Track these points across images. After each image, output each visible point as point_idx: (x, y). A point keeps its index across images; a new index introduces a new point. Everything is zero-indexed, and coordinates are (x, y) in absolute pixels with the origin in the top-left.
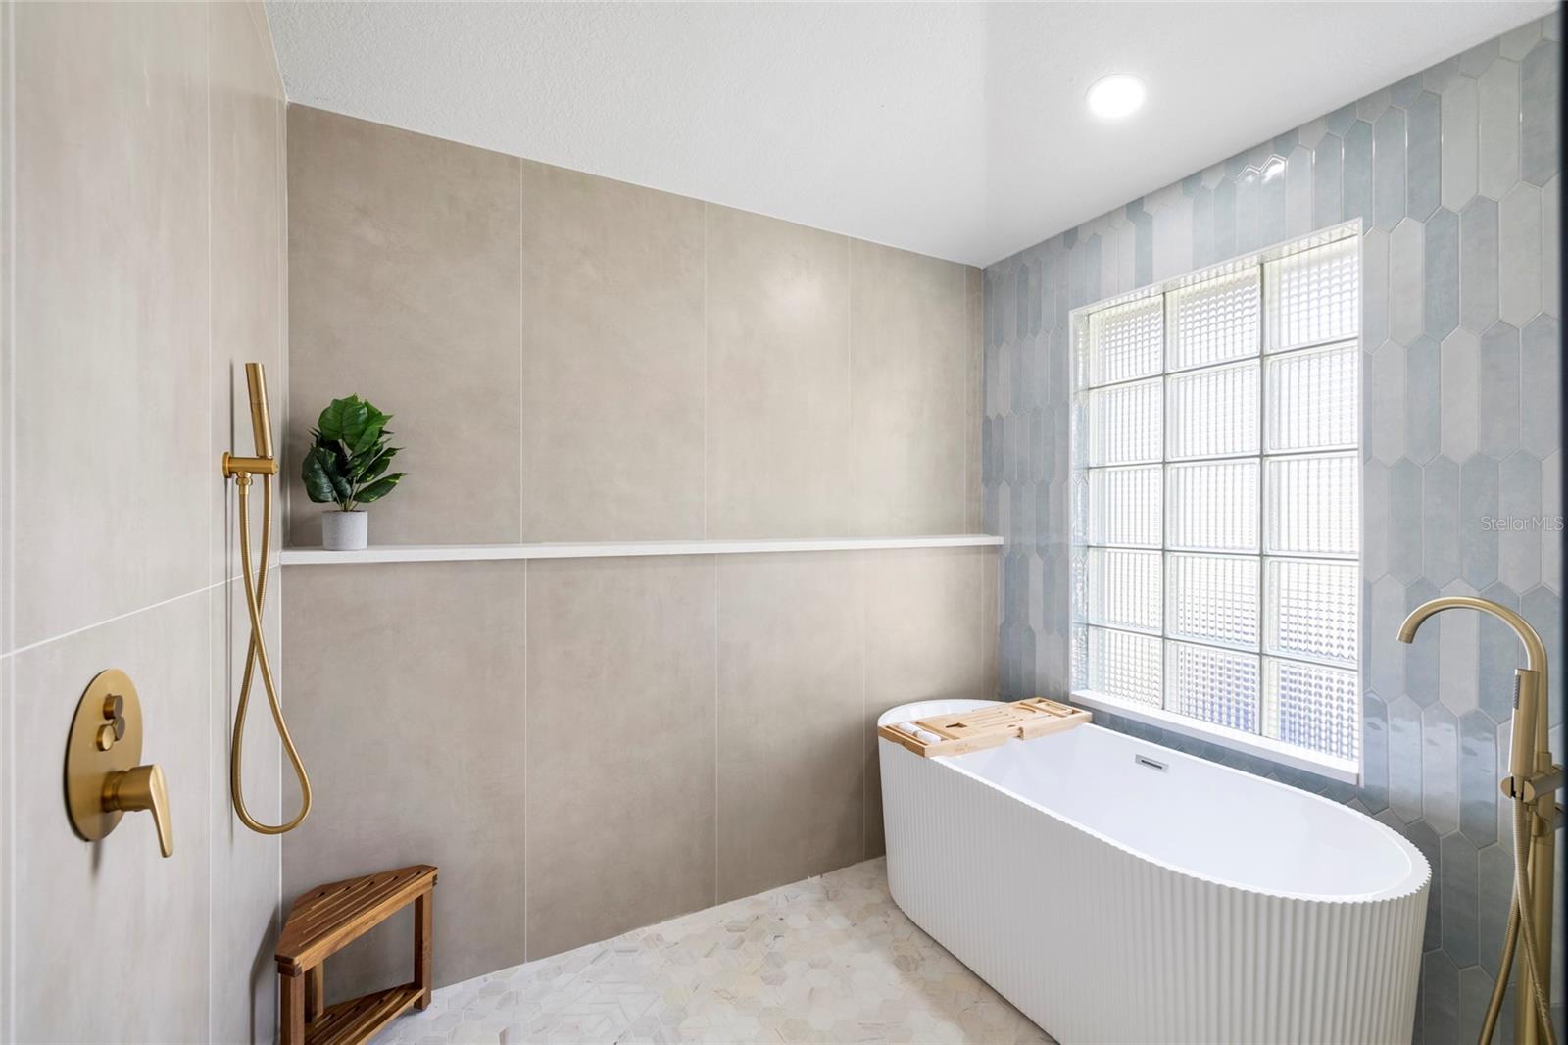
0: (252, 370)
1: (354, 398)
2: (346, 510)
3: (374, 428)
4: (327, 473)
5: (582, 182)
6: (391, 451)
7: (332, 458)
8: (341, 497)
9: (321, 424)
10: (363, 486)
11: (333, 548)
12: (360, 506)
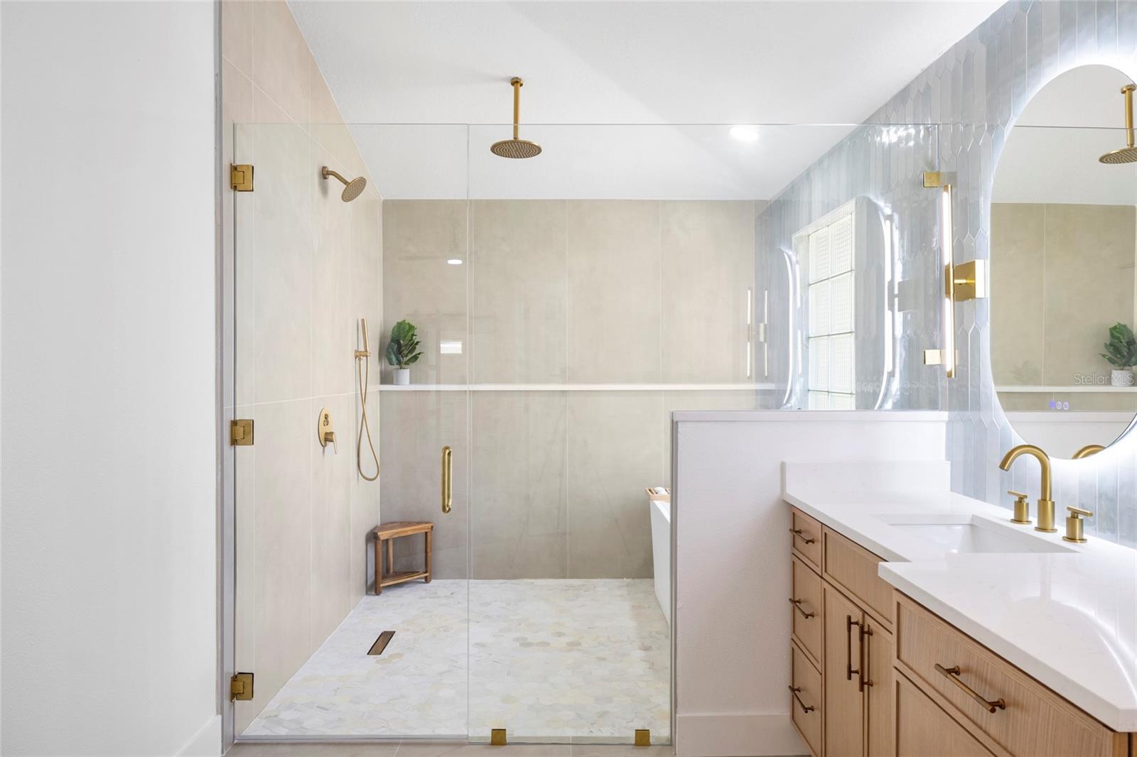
0: (363, 320)
1: (405, 321)
2: (401, 368)
3: (411, 333)
4: (394, 354)
5: (502, 204)
6: (417, 343)
7: (396, 347)
8: (399, 363)
9: (392, 333)
10: (408, 358)
11: (397, 384)
12: (407, 366)
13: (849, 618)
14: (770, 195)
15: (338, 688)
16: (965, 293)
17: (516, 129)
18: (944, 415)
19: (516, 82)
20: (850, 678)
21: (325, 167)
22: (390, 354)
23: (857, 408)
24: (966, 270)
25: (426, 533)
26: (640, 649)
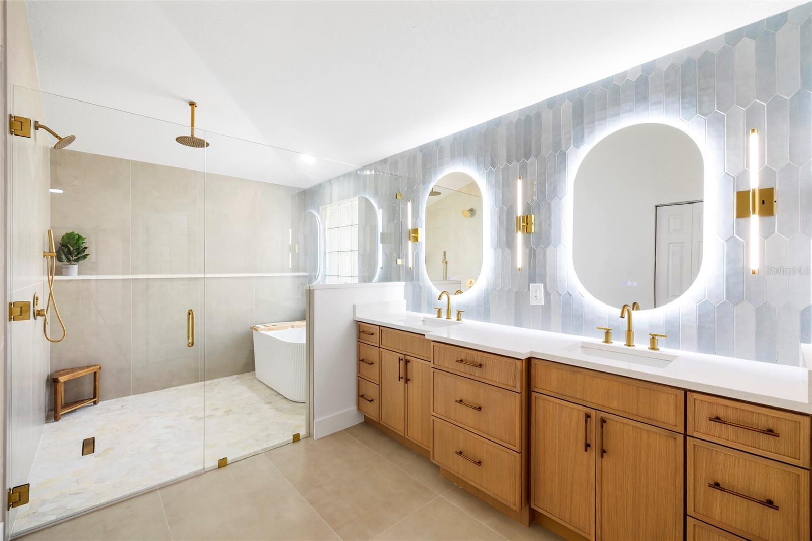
0: (50, 231)
1: (73, 232)
2: (70, 264)
3: (81, 241)
4: (65, 254)
5: (153, 167)
6: (86, 248)
7: (66, 250)
8: (69, 261)
9: (62, 240)
10: (77, 258)
11: (67, 275)
12: (75, 263)
13: (400, 358)
14: (306, 186)
15: (78, 480)
16: (416, 239)
17: (193, 130)
18: (403, 283)
19: (192, 104)
20: (400, 380)
21: (38, 122)
22: (61, 254)
23: (359, 282)
24: (415, 231)
25: (95, 373)
26: (266, 404)
